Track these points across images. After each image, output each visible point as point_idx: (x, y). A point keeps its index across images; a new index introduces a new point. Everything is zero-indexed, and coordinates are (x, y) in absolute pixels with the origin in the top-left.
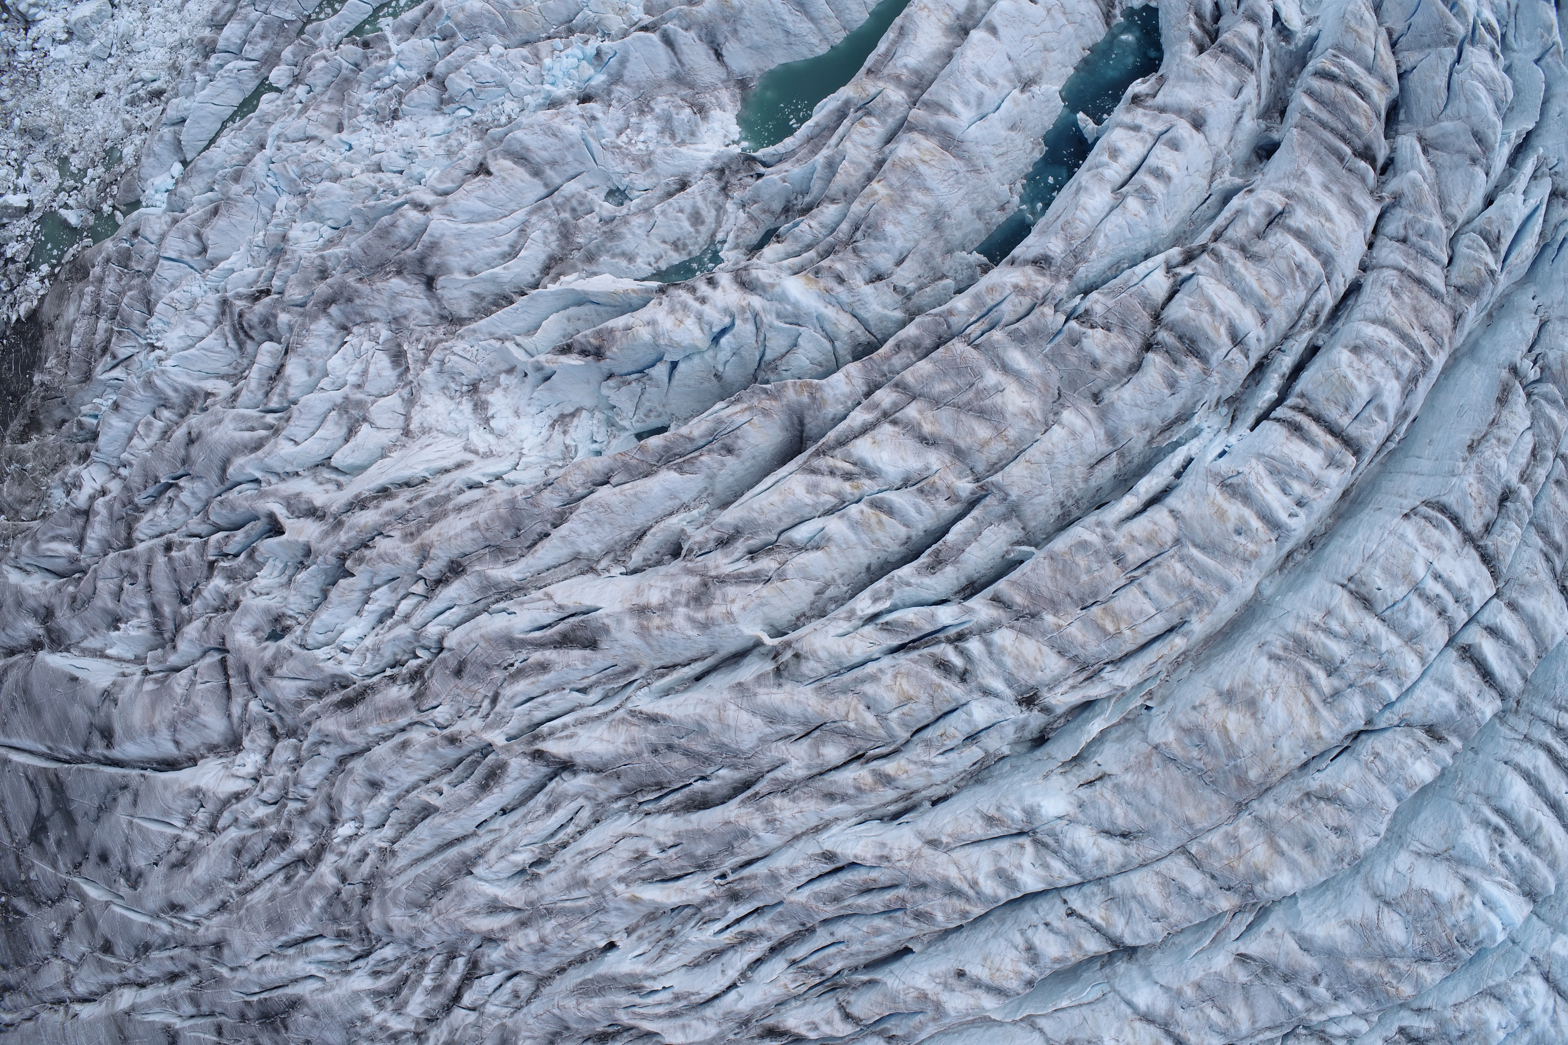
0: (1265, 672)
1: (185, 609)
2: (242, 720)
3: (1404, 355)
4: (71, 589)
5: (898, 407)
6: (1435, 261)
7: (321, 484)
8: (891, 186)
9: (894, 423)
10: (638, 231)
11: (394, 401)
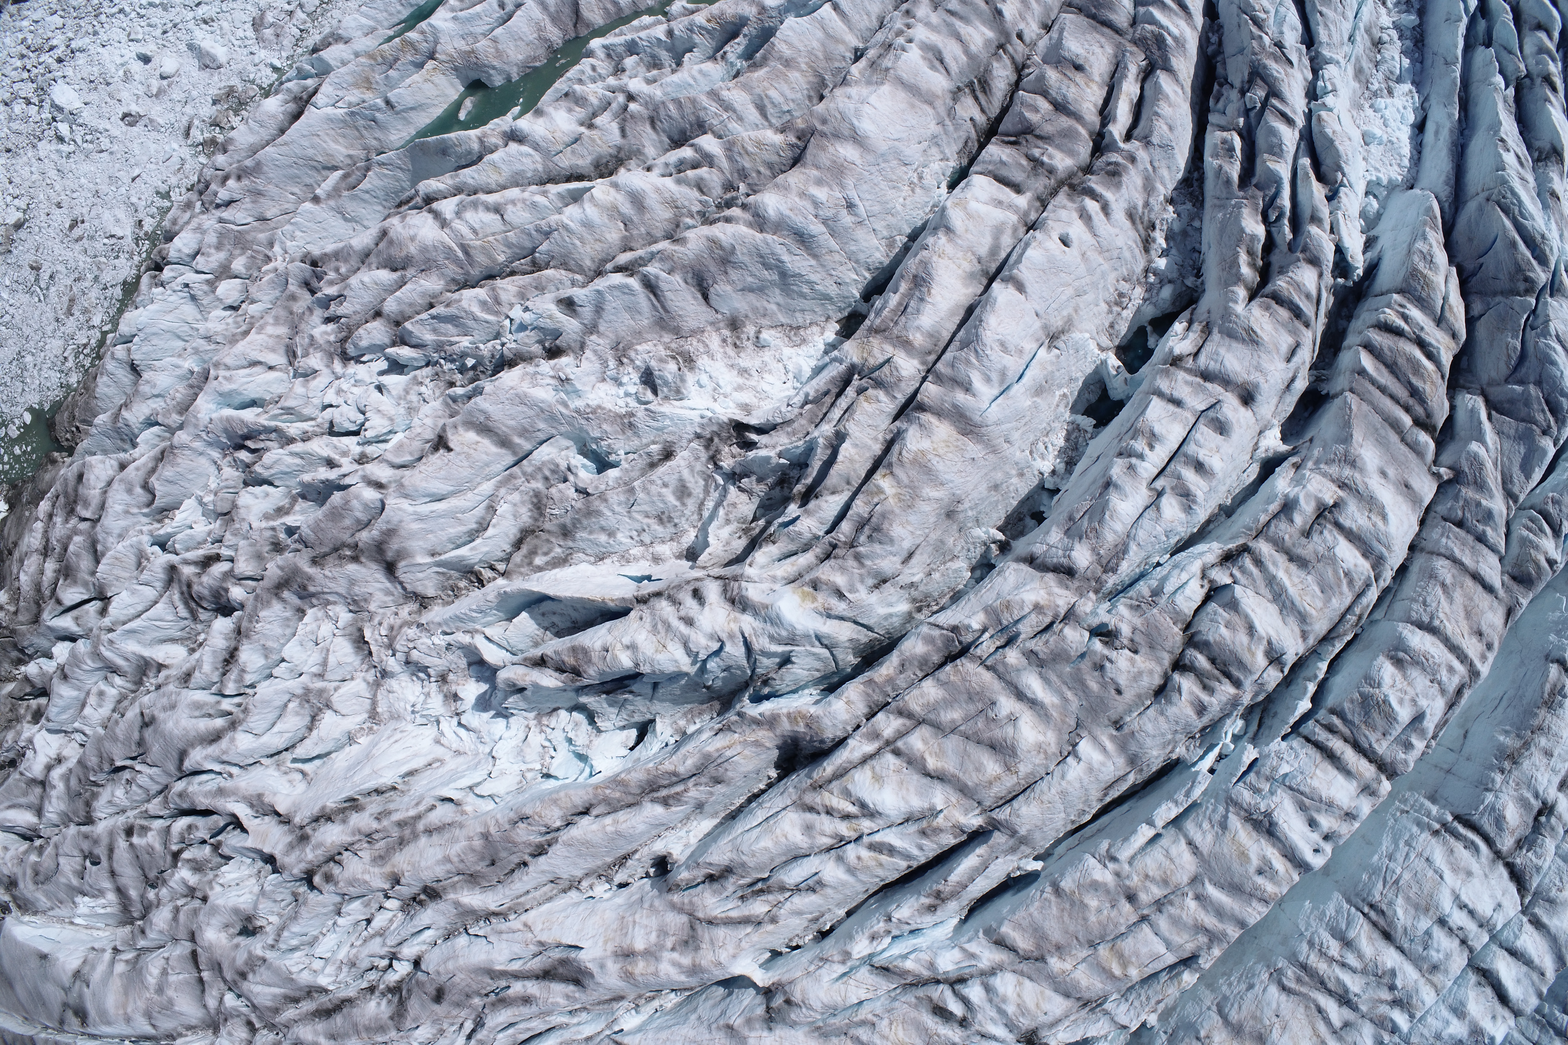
0: (1274, 1005)
1: (151, 894)
2: (219, 1012)
3: (1451, 670)
4: (34, 858)
5: (901, 734)
6: (1493, 549)
7: (286, 773)
8: (899, 482)
9: (897, 753)
10: (617, 509)
11: (359, 686)
